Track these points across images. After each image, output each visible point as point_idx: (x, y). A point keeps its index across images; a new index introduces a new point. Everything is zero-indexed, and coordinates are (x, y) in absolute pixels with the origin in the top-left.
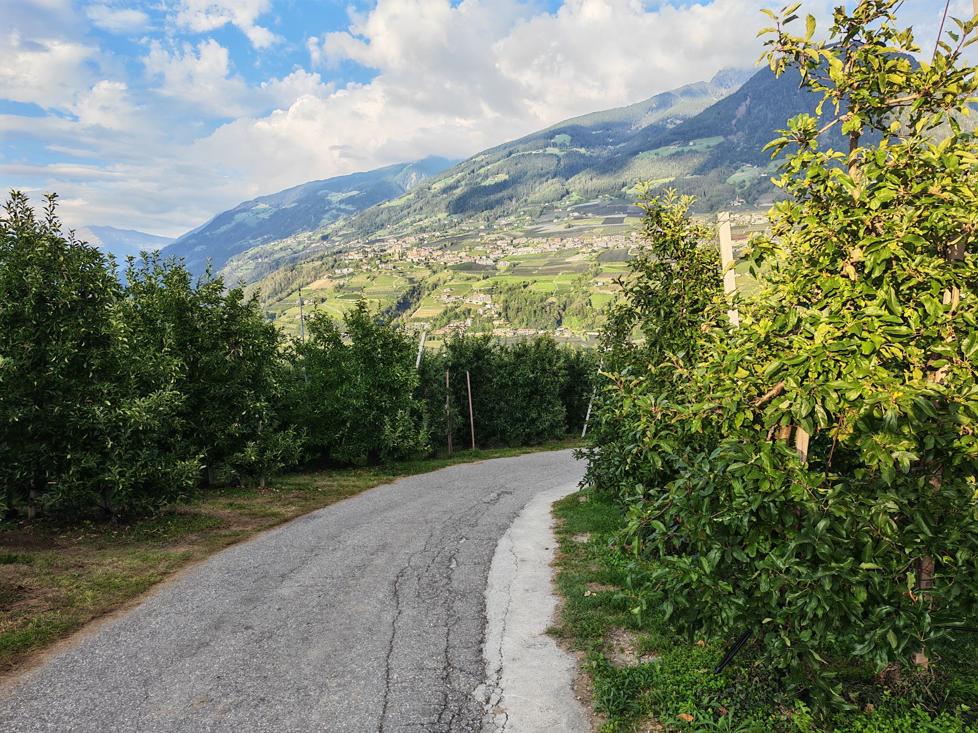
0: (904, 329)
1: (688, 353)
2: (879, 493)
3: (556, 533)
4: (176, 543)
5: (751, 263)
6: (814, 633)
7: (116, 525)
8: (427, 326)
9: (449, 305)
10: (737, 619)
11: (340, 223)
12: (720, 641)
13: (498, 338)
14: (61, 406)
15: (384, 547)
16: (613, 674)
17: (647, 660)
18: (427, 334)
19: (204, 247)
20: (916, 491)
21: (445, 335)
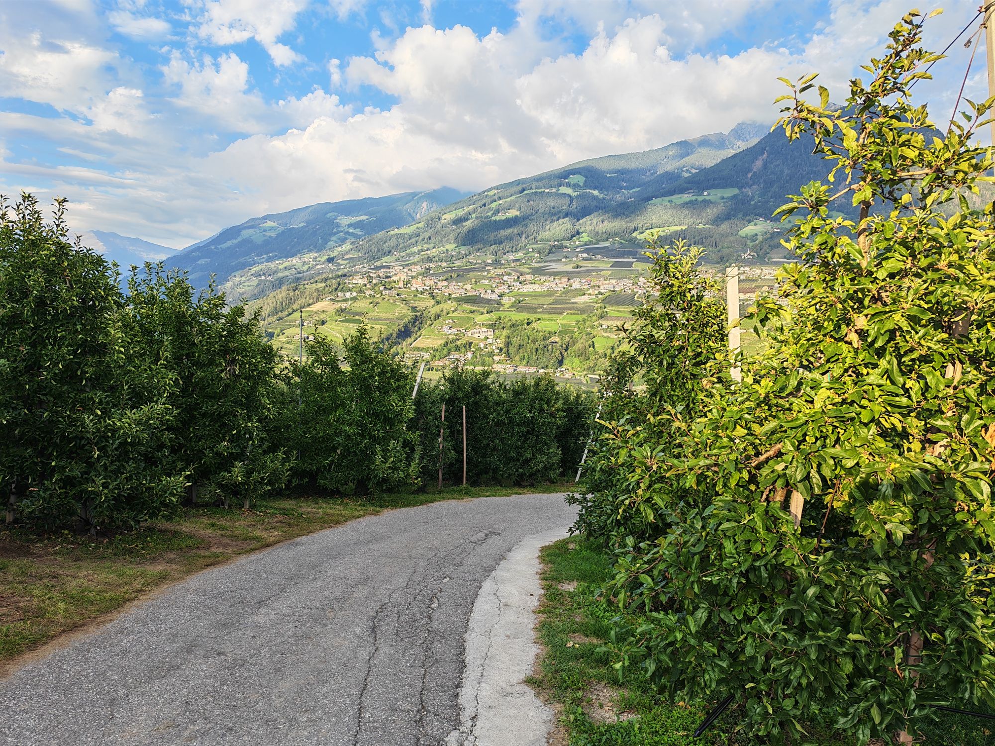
0: (904, 401)
1: (688, 406)
2: (871, 564)
3: (542, 579)
4: (154, 560)
5: (756, 321)
6: (797, 702)
7: (95, 537)
8: (427, 356)
9: (450, 337)
10: (719, 682)
11: (347, 246)
12: (702, 704)
13: (498, 373)
14: (51, 411)
15: (365, 581)
16: (590, 730)
17: (626, 718)
18: (426, 365)
19: (208, 260)
20: (908, 564)
21: (444, 367)
